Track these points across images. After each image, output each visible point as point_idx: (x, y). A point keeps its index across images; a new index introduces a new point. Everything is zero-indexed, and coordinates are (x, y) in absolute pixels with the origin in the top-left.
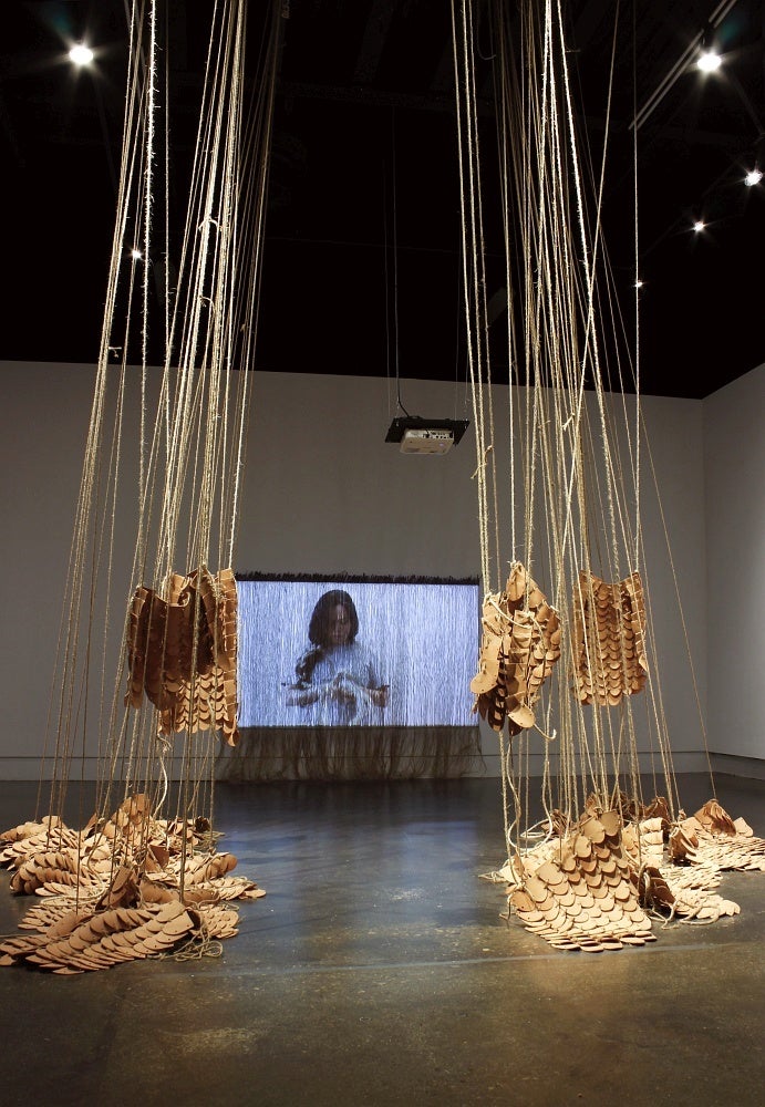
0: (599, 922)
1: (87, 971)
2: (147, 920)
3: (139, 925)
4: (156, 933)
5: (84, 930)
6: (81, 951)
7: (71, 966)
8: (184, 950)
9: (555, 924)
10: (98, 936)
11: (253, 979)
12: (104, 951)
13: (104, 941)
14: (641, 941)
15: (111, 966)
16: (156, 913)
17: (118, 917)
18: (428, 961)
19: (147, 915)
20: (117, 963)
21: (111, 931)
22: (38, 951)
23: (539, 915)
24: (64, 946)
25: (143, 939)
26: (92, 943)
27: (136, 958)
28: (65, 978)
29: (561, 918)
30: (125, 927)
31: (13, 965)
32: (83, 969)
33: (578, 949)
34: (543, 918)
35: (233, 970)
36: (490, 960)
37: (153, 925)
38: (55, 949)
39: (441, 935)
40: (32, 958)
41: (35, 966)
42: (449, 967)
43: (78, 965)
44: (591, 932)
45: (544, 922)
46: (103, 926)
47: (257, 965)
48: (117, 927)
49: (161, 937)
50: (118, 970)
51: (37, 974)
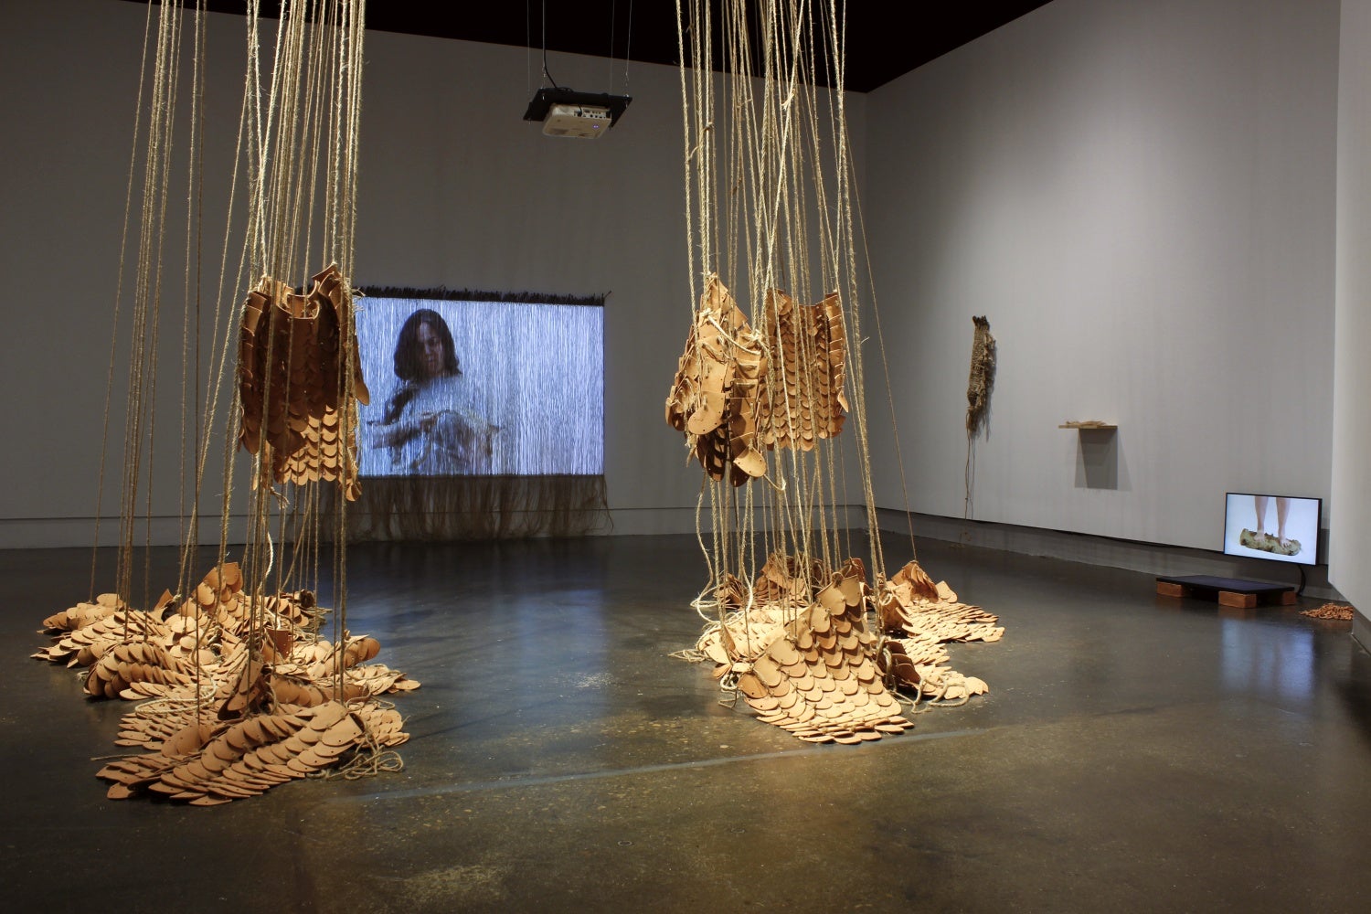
0: (844, 708)
1: (235, 799)
2: (298, 728)
3: (288, 735)
4: (313, 744)
5: (218, 746)
6: (220, 773)
7: (212, 795)
8: (352, 765)
9: (793, 712)
10: (238, 753)
11: (456, 797)
12: (248, 771)
13: (248, 758)
14: (898, 728)
15: (265, 791)
16: (308, 718)
17: (262, 726)
18: (660, 763)
19: (298, 722)
20: (272, 786)
21: (255, 745)
22: (165, 777)
23: (774, 702)
24: (196, 767)
25: (297, 753)
26: (231, 761)
27: (294, 778)
28: (208, 810)
29: (800, 706)
30: (272, 739)
31: (130, 798)
32: (229, 797)
33: (831, 742)
34: (778, 706)
35: (424, 786)
36: (734, 759)
37: (307, 733)
38: (185, 773)
39: (662, 731)
40: (158, 787)
41: (163, 798)
42: (690, 771)
43: (223, 792)
44: (839, 720)
45: (779, 710)
46: (243, 739)
47: (454, 779)
48: (262, 739)
49: (319, 748)
50: (276, 794)
51: (169, 807)
